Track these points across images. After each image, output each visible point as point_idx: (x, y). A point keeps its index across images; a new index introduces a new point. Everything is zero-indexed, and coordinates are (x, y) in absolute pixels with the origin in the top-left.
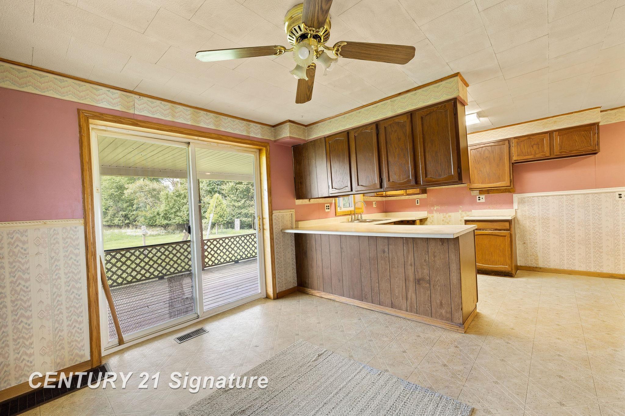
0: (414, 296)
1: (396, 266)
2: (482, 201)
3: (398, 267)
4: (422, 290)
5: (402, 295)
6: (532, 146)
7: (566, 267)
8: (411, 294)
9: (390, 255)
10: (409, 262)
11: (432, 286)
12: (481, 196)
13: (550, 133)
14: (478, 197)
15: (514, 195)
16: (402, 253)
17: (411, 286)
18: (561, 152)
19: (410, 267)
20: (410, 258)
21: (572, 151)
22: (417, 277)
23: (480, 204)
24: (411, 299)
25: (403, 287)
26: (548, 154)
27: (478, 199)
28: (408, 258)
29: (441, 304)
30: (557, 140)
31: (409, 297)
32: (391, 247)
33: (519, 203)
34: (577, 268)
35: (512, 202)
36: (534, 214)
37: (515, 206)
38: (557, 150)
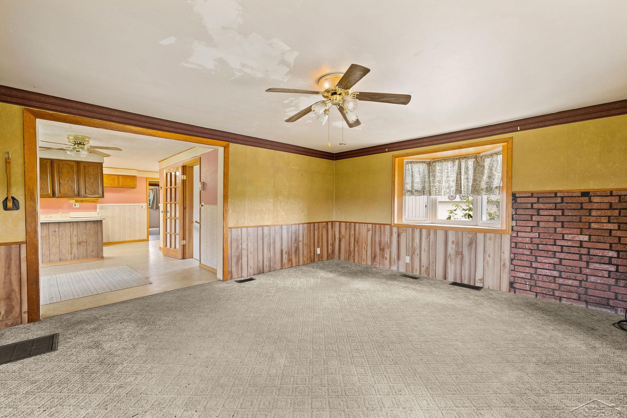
0: (76, 251)
1: (64, 238)
2: (77, 206)
3: (65, 238)
4: (82, 247)
5: (68, 252)
6: (110, 180)
7: (122, 240)
8: (75, 250)
9: (60, 233)
10: (74, 235)
11: (88, 244)
12: (77, 204)
13: (119, 175)
14: (74, 204)
15: (98, 204)
16: (69, 231)
17: (75, 247)
18: (123, 186)
19: (74, 237)
20: (74, 233)
21: (127, 186)
22: (79, 241)
23: (75, 208)
24: (74, 253)
25: (69, 248)
26: (117, 186)
27: (74, 205)
28: (73, 232)
29: (93, 251)
30: (121, 179)
31: (73, 252)
32: (60, 228)
33: (100, 209)
34: (127, 240)
35: (96, 208)
36: (108, 215)
37: (98, 210)
38: (121, 185)
